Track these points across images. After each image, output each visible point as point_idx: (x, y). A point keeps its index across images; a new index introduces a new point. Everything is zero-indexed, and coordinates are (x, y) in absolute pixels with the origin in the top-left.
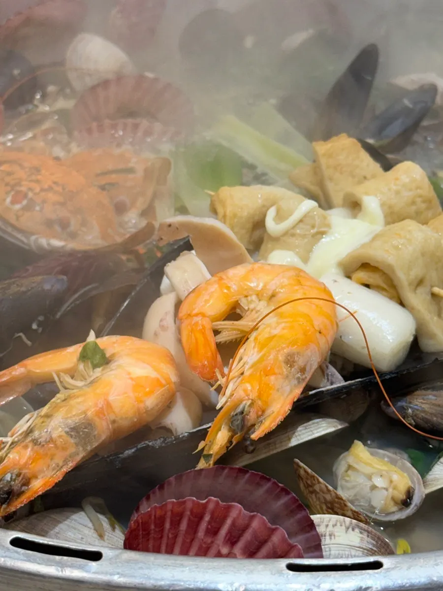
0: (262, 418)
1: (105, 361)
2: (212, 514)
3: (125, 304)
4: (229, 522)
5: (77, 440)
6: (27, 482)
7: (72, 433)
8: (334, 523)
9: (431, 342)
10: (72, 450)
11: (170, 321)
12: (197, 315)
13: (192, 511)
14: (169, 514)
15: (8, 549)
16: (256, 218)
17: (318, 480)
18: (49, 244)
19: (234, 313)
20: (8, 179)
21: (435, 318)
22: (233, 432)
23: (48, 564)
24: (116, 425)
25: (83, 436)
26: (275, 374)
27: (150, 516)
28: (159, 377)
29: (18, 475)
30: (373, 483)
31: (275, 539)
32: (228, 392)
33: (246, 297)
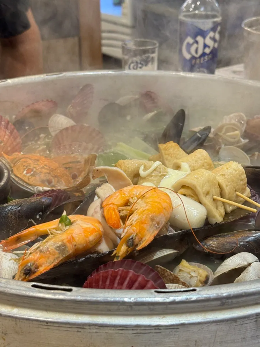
0: (141, 242)
1: (70, 223)
2: (121, 276)
3: (78, 208)
4: (128, 279)
5: (59, 252)
6: (37, 268)
7: (57, 248)
8: (174, 287)
9: (214, 219)
10: (57, 256)
11: (99, 209)
12: (111, 204)
13: (111, 275)
14: (101, 277)
15: (31, 288)
16: (135, 172)
17: (166, 270)
18: (43, 189)
19: (127, 204)
20: (24, 164)
21: (215, 209)
22: (128, 246)
23: (49, 294)
24: (76, 247)
25: (62, 250)
26: (146, 223)
27: (93, 280)
29: (33, 264)
30: (191, 275)
31: (149, 285)
32: (126, 231)
33: (132, 198)
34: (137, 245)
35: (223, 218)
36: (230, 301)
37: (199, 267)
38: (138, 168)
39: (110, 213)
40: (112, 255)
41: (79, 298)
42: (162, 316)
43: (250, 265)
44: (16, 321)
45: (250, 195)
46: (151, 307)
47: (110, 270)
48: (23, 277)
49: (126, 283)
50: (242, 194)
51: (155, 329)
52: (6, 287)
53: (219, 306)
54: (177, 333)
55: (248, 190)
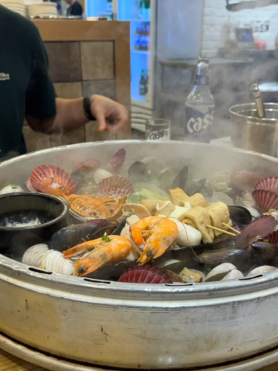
0: (156, 253)
1: (109, 240)
2: (143, 275)
4: (147, 277)
5: (101, 259)
6: (87, 269)
7: (100, 256)
9: (206, 241)
10: (100, 261)
11: (128, 231)
12: (136, 228)
13: (136, 274)
14: (130, 276)
15: (83, 281)
16: (153, 208)
17: (173, 273)
18: (90, 219)
19: (147, 228)
20: (78, 202)
21: (207, 234)
22: (148, 256)
23: (95, 285)
24: (113, 256)
25: (103, 257)
26: (160, 241)
27: (124, 277)
28: (126, 244)
29: (85, 266)
30: (190, 277)
31: (161, 281)
32: (146, 246)
33: (151, 224)
34: (154, 255)
35: (213, 240)
36: (215, 292)
37: (196, 272)
38: (156, 205)
39: (136, 234)
40: (137, 262)
41: (115, 288)
42: (170, 301)
43: (230, 271)
44: (73, 303)
45: (232, 225)
46: (163, 295)
47: (136, 271)
48: (78, 274)
49: (146, 280)
50: (226, 224)
51: (165, 310)
52: (67, 280)
53: (208, 296)
54: (180, 313)
55: (230, 221)
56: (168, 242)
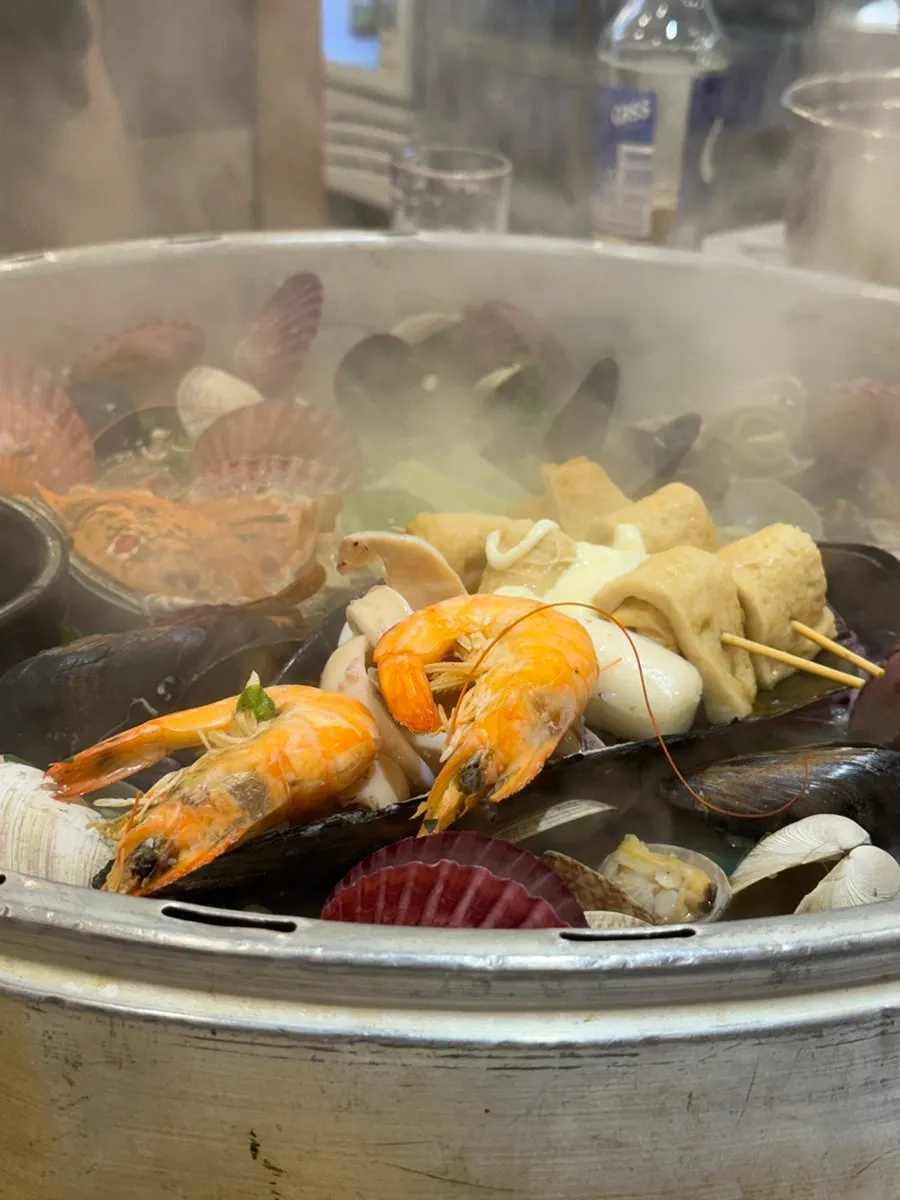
1: (274, 713)
2: (447, 884)
3: (290, 664)
4: (470, 893)
5: (241, 803)
6: (175, 853)
7: (236, 792)
8: (610, 922)
9: (724, 709)
12: (400, 653)
13: (416, 882)
14: (383, 887)
15: (161, 920)
17: (582, 868)
18: (171, 604)
20: (108, 522)
21: (729, 675)
22: (465, 790)
23: (219, 937)
24: (296, 788)
25: (251, 798)
26: (518, 718)
27: (355, 893)
28: (353, 728)
29: (163, 842)
30: (657, 883)
31: (537, 915)
32: (455, 740)
33: (468, 634)
34: (491, 786)
35: (753, 705)
36: (802, 968)
37: (682, 858)
38: (483, 539)
39: (400, 684)
40: (414, 817)
41: (318, 952)
42: (585, 1015)
43: (845, 853)
44: (112, 1024)
45: (835, 634)
46: (552, 985)
47: (414, 865)
48: (133, 882)
49: (463, 907)
50: (812, 626)
51: (563, 1056)
52: (80, 916)
53: (765, 984)
54: (633, 1069)
55: (829, 615)
56: (556, 717)
